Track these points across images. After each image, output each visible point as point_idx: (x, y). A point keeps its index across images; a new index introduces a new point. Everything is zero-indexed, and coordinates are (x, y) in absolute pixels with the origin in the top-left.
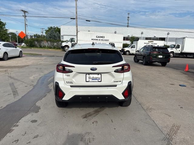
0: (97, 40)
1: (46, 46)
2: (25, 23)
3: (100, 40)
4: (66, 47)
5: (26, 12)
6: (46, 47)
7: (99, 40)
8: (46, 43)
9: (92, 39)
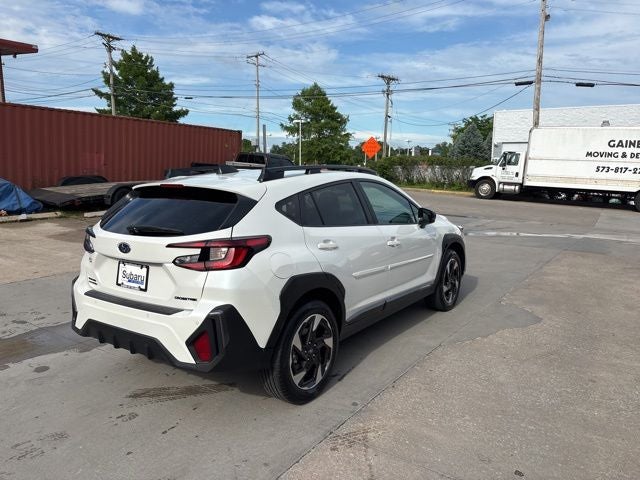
0: (610, 155)
1: (427, 180)
2: (387, 112)
3: (624, 155)
4: (482, 184)
5: (393, 79)
6: (424, 182)
7: (620, 155)
8: (426, 170)
9: (589, 154)
